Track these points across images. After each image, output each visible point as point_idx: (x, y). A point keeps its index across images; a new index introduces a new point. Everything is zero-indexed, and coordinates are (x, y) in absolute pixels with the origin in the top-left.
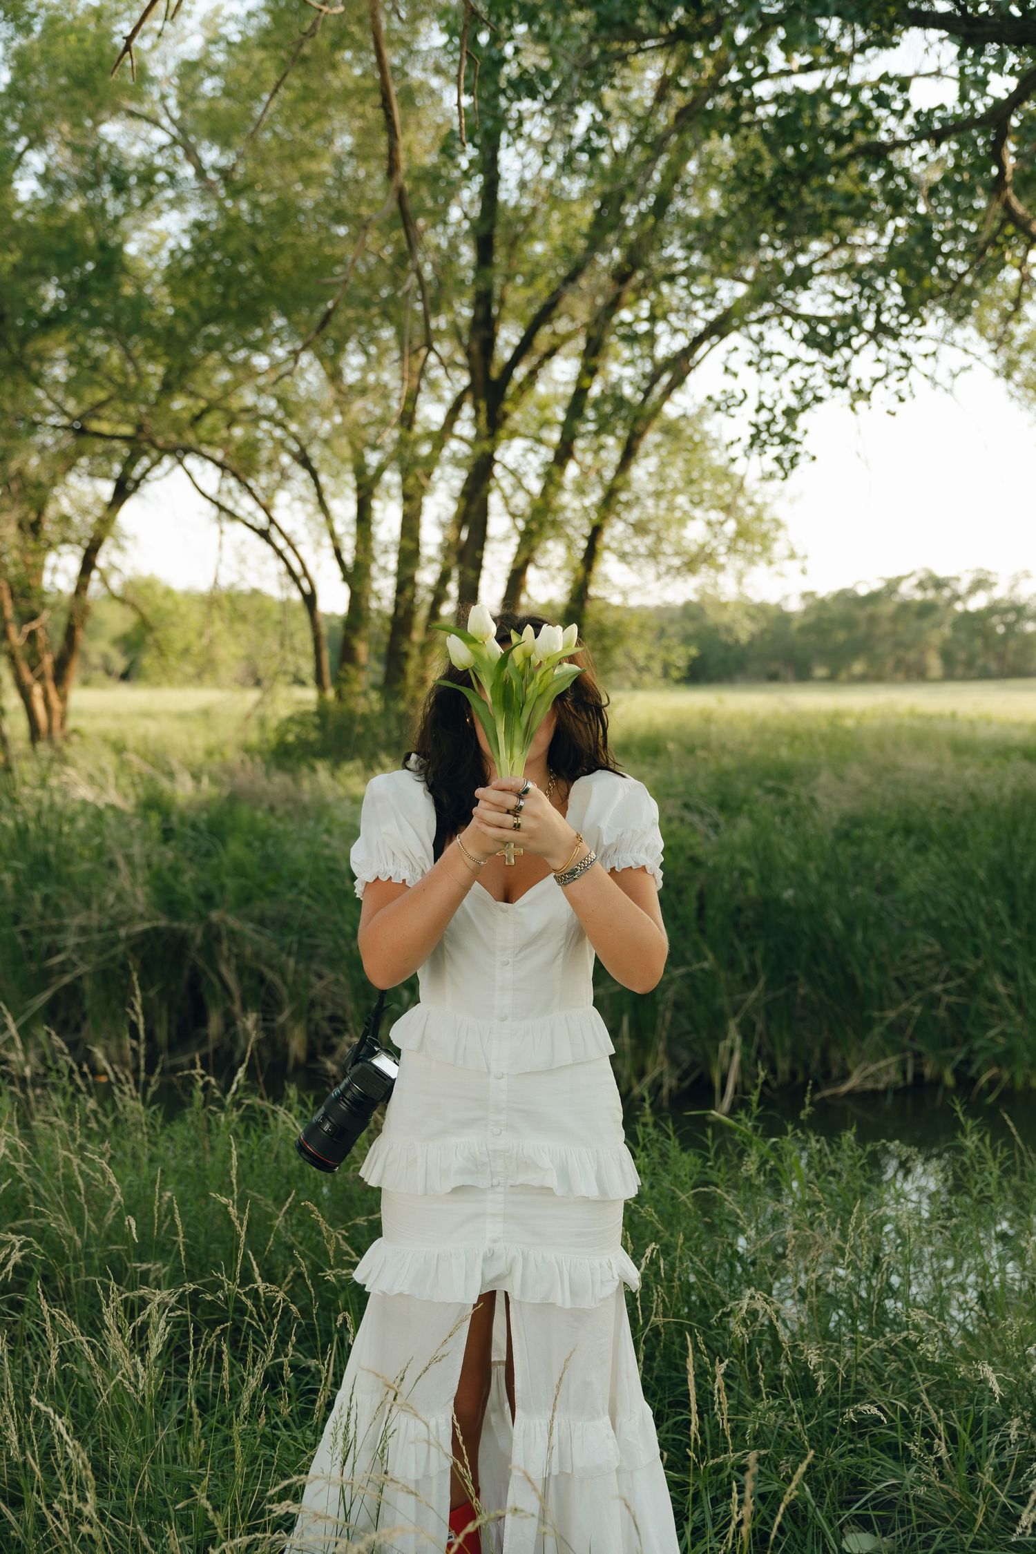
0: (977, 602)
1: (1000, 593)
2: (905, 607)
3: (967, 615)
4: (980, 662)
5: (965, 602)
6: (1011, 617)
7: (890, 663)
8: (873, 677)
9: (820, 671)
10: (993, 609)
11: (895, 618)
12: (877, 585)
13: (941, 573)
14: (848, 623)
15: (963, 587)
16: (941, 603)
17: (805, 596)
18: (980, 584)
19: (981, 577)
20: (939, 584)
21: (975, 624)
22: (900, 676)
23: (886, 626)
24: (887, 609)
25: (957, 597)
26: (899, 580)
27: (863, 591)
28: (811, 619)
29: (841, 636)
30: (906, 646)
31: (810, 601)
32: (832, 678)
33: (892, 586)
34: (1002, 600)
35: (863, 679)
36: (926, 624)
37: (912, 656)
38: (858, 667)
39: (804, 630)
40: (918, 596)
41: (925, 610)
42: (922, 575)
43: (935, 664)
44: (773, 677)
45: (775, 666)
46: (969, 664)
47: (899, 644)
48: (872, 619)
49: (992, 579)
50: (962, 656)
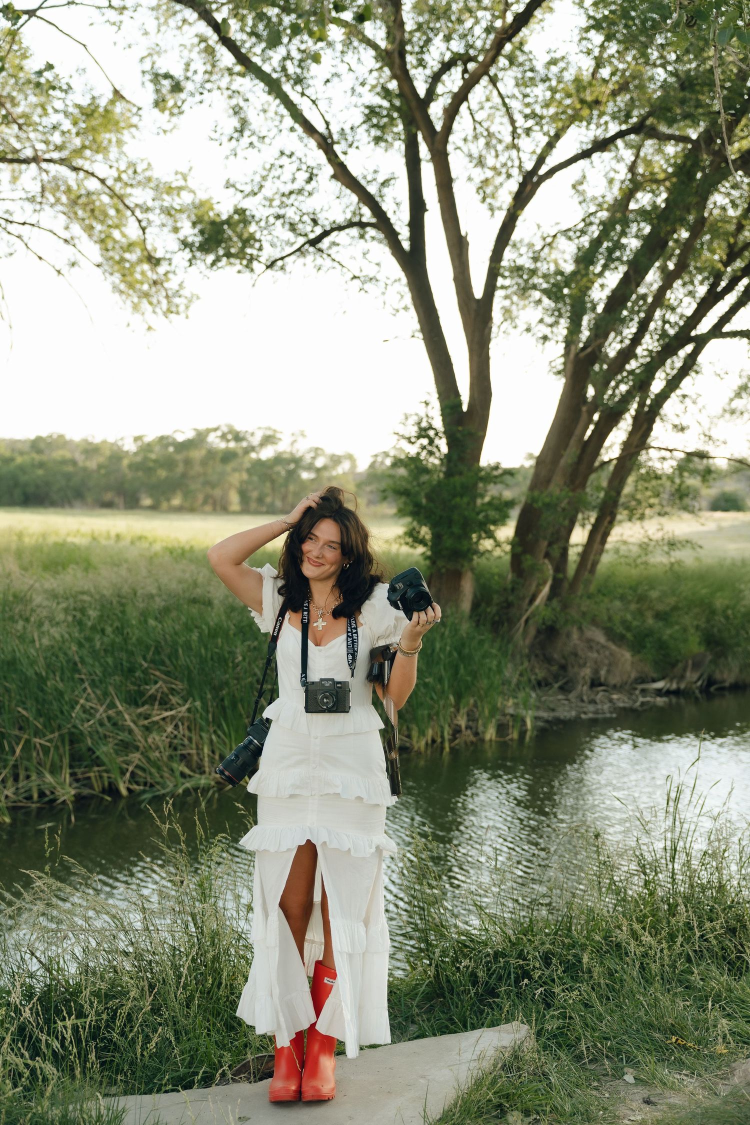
0: (267, 454)
1: (283, 447)
2: (212, 454)
3: (259, 462)
4: (268, 500)
5: (257, 453)
6: (292, 466)
7: (200, 497)
8: (189, 509)
9: (147, 502)
10: (278, 460)
11: (204, 462)
12: (190, 435)
13: (239, 427)
14: (168, 463)
15: (256, 441)
16: (240, 452)
17: (137, 439)
18: (268, 440)
19: (269, 433)
20: (238, 438)
21: (263, 470)
22: (208, 508)
23: (198, 469)
24: (197, 454)
25: (253, 449)
26: (208, 431)
27: (180, 438)
28: (139, 459)
29: (162, 473)
30: (213, 486)
31: (139, 443)
32: (154, 508)
33: (201, 437)
34: (285, 452)
35: (179, 510)
36: (229, 468)
37: (217, 493)
38: (176, 501)
39: (133, 467)
40: (223, 445)
41: (228, 457)
42: (225, 429)
43: (234, 499)
44: (108, 505)
45: (108, 496)
46: (260, 500)
47: (207, 483)
48: (188, 462)
49: (278, 436)
50: (255, 495)
